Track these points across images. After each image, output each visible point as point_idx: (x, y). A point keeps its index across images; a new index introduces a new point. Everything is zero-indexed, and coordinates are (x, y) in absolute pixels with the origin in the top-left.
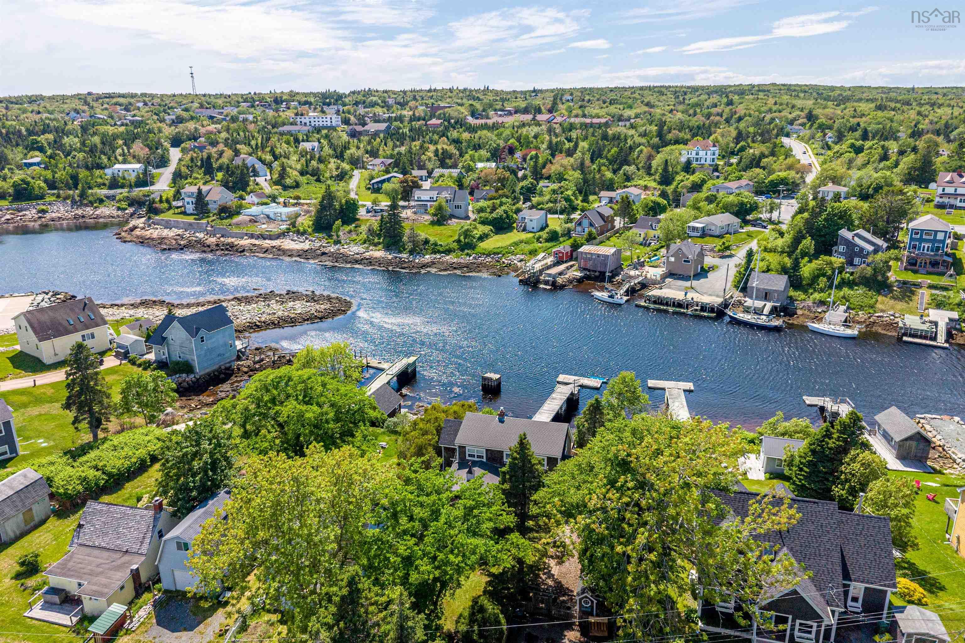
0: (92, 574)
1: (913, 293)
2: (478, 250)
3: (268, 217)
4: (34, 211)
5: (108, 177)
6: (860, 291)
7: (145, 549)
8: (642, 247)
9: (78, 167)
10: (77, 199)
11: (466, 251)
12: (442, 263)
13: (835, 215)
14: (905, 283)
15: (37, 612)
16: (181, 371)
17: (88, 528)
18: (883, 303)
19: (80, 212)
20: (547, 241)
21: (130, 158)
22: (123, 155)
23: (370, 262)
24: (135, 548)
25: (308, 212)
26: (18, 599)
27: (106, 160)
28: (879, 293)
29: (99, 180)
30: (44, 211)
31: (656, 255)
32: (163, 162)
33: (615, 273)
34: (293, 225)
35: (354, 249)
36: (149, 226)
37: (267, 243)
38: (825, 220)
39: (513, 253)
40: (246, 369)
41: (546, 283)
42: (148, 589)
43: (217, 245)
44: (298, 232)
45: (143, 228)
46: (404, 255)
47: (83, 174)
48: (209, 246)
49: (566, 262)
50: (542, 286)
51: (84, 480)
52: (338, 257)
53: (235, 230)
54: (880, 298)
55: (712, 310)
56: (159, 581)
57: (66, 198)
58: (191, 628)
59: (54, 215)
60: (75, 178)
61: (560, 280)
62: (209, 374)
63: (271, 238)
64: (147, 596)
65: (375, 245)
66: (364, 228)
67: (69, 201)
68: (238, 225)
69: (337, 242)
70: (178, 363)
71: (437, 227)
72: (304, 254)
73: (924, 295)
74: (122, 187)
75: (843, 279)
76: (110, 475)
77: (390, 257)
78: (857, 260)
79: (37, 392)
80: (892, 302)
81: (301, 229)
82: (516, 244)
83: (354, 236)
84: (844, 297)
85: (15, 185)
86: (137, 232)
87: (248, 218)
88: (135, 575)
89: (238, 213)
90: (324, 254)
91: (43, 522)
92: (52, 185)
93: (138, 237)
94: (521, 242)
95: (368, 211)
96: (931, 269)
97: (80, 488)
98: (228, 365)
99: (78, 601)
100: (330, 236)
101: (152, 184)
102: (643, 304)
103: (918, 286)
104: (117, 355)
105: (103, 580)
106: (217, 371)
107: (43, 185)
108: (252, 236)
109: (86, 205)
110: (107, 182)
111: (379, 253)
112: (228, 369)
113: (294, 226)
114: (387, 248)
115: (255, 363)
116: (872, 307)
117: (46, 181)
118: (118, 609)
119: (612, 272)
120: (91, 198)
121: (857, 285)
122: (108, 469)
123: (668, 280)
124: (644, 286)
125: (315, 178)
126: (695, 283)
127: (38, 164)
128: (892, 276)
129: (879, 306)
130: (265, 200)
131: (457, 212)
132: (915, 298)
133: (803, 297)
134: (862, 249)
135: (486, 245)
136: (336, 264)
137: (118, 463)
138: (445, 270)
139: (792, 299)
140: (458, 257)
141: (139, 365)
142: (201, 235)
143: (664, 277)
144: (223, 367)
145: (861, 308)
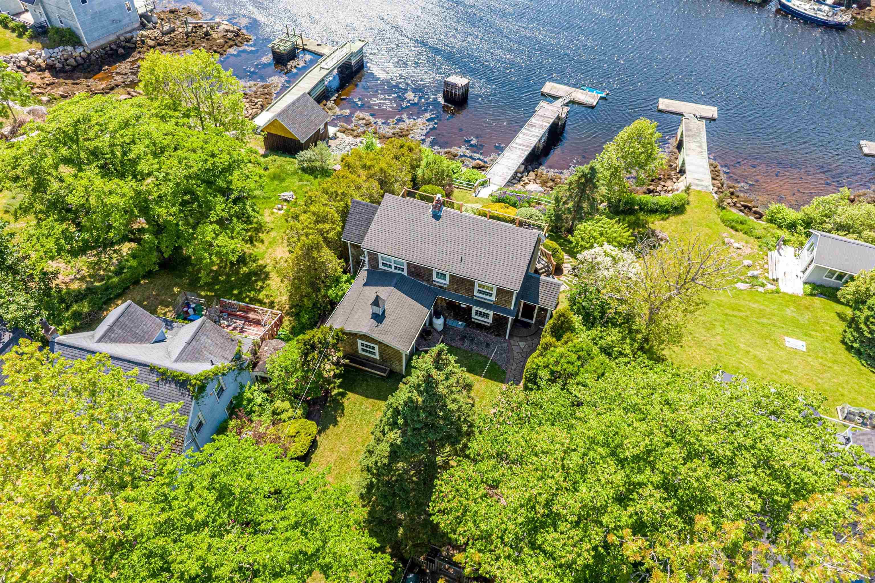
16: (64, 42)
40: (152, 43)
62: (104, 48)
70: (58, 31)
98: (128, 35)
106: (115, 43)
112: (128, 41)
115: (164, 34)
141: (13, 30)
144: (122, 38)
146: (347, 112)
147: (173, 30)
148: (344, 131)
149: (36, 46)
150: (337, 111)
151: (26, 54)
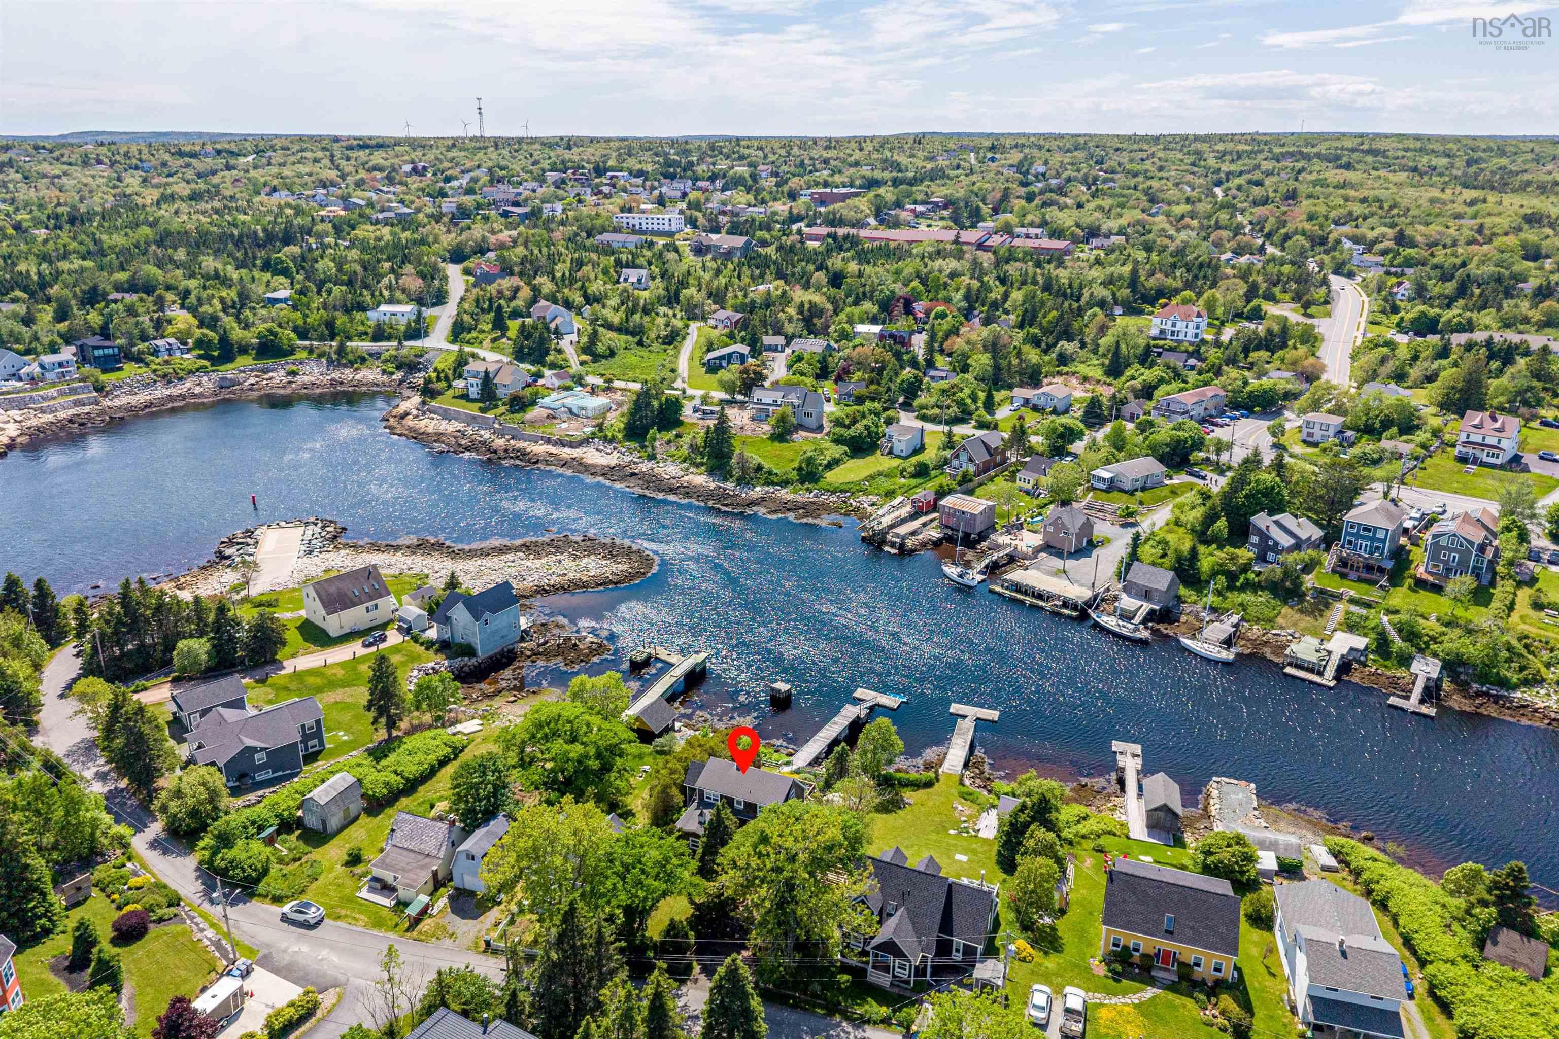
0: (404, 870)
1: (1327, 606)
2: (822, 483)
3: (570, 411)
4: (282, 373)
5: (372, 323)
6: (1263, 597)
7: (442, 854)
8: (1028, 498)
9: (335, 308)
10: (334, 357)
11: (807, 485)
12: (774, 500)
13: (1259, 491)
14: (1322, 592)
15: (364, 894)
16: (463, 655)
17: (398, 833)
18: (1285, 617)
19: (336, 375)
20: (913, 476)
21: (398, 294)
22: (390, 287)
23: (687, 491)
24: (434, 853)
25: (620, 405)
26: (349, 883)
27: (369, 298)
28: (1285, 602)
29: (361, 328)
30: (294, 373)
31: (1040, 514)
32: (440, 298)
33: (983, 536)
34: (600, 427)
35: (669, 470)
36: (424, 413)
37: (567, 453)
38: (1246, 496)
39: (866, 492)
40: (529, 653)
41: (893, 545)
42: (444, 885)
43: (506, 451)
44: (605, 439)
45: (416, 416)
46: (730, 485)
47: (341, 320)
48: (495, 452)
49: (926, 514)
50: (887, 549)
51: (387, 784)
52: (652, 481)
53: (529, 431)
54: (1285, 610)
55: (1075, 607)
56: (451, 880)
57: (320, 356)
58: (475, 918)
59: (306, 379)
60: (330, 324)
61: (909, 543)
62: (491, 658)
63: (571, 445)
64: (442, 890)
65: (698, 466)
66: (686, 440)
67: (323, 360)
68: (532, 423)
69: (652, 457)
70: (460, 646)
71: (777, 444)
72: (608, 472)
73: (1339, 610)
74: (389, 338)
75: (1247, 579)
76: (407, 779)
77: (712, 486)
78: (1270, 556)
79: (329, 672)
80: (1297, 616)
81: (609, 434)
82: (872, 477)
83: (673, 450)
84: (1241, 605)
85: (260, 336)
86: (409, 422)
87: (545, 412)
88: (435, 874)
89: (533, 403)
90: (633, 474)
91: (356, 818)
92: (303, 334)
93: (410, 429)
94: (880, 474)
95: (696, 410)
96: (1365, 575)
97: (385, 791)
98: (511, 648)
99: (393, 889)
100: (643, 447)
101: (427, 334)
102: (998, 589)
103: (1338, 597)
104: (400, 629)
105: (412, 876)
106: (500, 654)
107: (293, 335)
108: (548, 441)
109: (345, 366)
110: (370, 330)
111: (700, 479)
112: (511, 651)
113: (601, 430)
114: (711, 472)
115: (539, 645)
116: (1270, 620)
117: (295, 330)
118: (424, 899)
119: (980, 534)
120: (350, 357)
121: (1262, 589)
122: (406, 774)
123: (1043, 555)
124: (1012, 559)
125: (637, 338)
126: (1070, 564)
127: (285, 300)
128: (1309, 581)
129: (1280, 621)
130: (569, 383)
131: (808, 421)
132: (1327, 613)
133: (1194, 598)
134: (1276, 544)
135: (833, 477)
136: (647, 492)
137: (413, 768)
138: (776, 512)
139: (1180, 599)
140: (795, 492)
141: (422, 644)
142: (486, 435)
143: (1038, 550)
144: (506, 650)
145: (1258, 620)
146: (689, 711)
147: (546, 642)
148: (686, 726)
149: (440, 658)
150: (682, 710)
151: (432, 664)
